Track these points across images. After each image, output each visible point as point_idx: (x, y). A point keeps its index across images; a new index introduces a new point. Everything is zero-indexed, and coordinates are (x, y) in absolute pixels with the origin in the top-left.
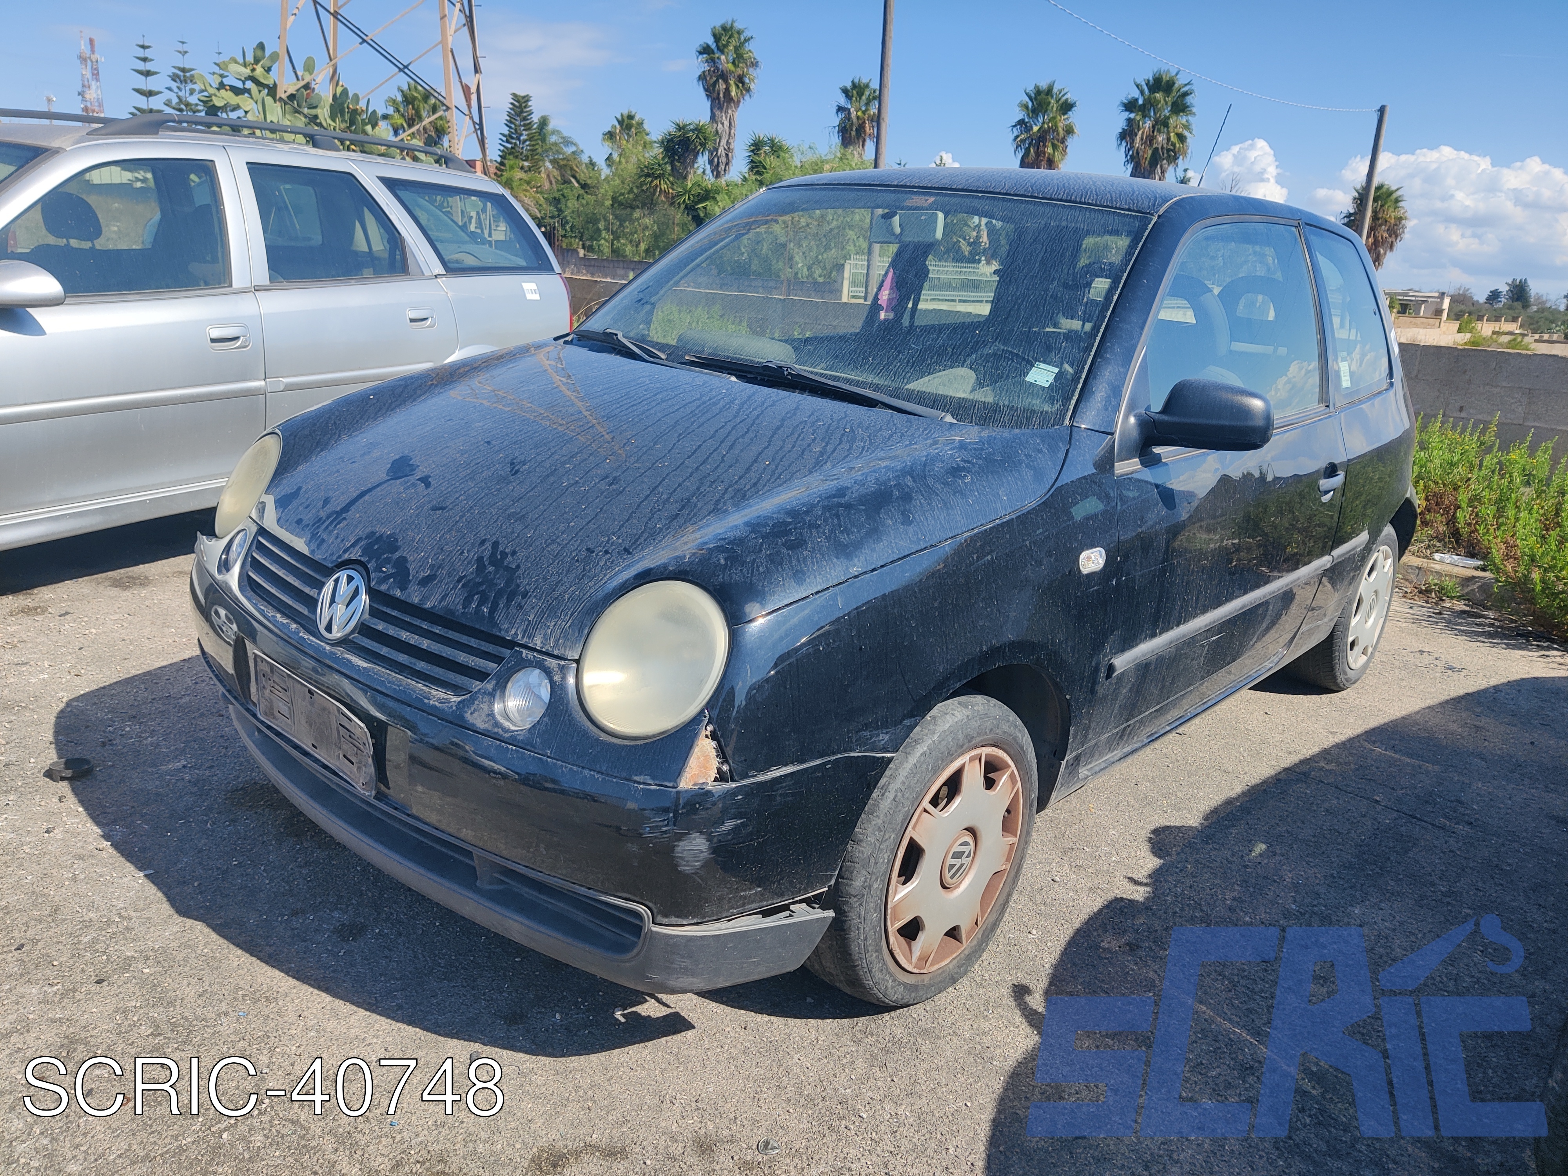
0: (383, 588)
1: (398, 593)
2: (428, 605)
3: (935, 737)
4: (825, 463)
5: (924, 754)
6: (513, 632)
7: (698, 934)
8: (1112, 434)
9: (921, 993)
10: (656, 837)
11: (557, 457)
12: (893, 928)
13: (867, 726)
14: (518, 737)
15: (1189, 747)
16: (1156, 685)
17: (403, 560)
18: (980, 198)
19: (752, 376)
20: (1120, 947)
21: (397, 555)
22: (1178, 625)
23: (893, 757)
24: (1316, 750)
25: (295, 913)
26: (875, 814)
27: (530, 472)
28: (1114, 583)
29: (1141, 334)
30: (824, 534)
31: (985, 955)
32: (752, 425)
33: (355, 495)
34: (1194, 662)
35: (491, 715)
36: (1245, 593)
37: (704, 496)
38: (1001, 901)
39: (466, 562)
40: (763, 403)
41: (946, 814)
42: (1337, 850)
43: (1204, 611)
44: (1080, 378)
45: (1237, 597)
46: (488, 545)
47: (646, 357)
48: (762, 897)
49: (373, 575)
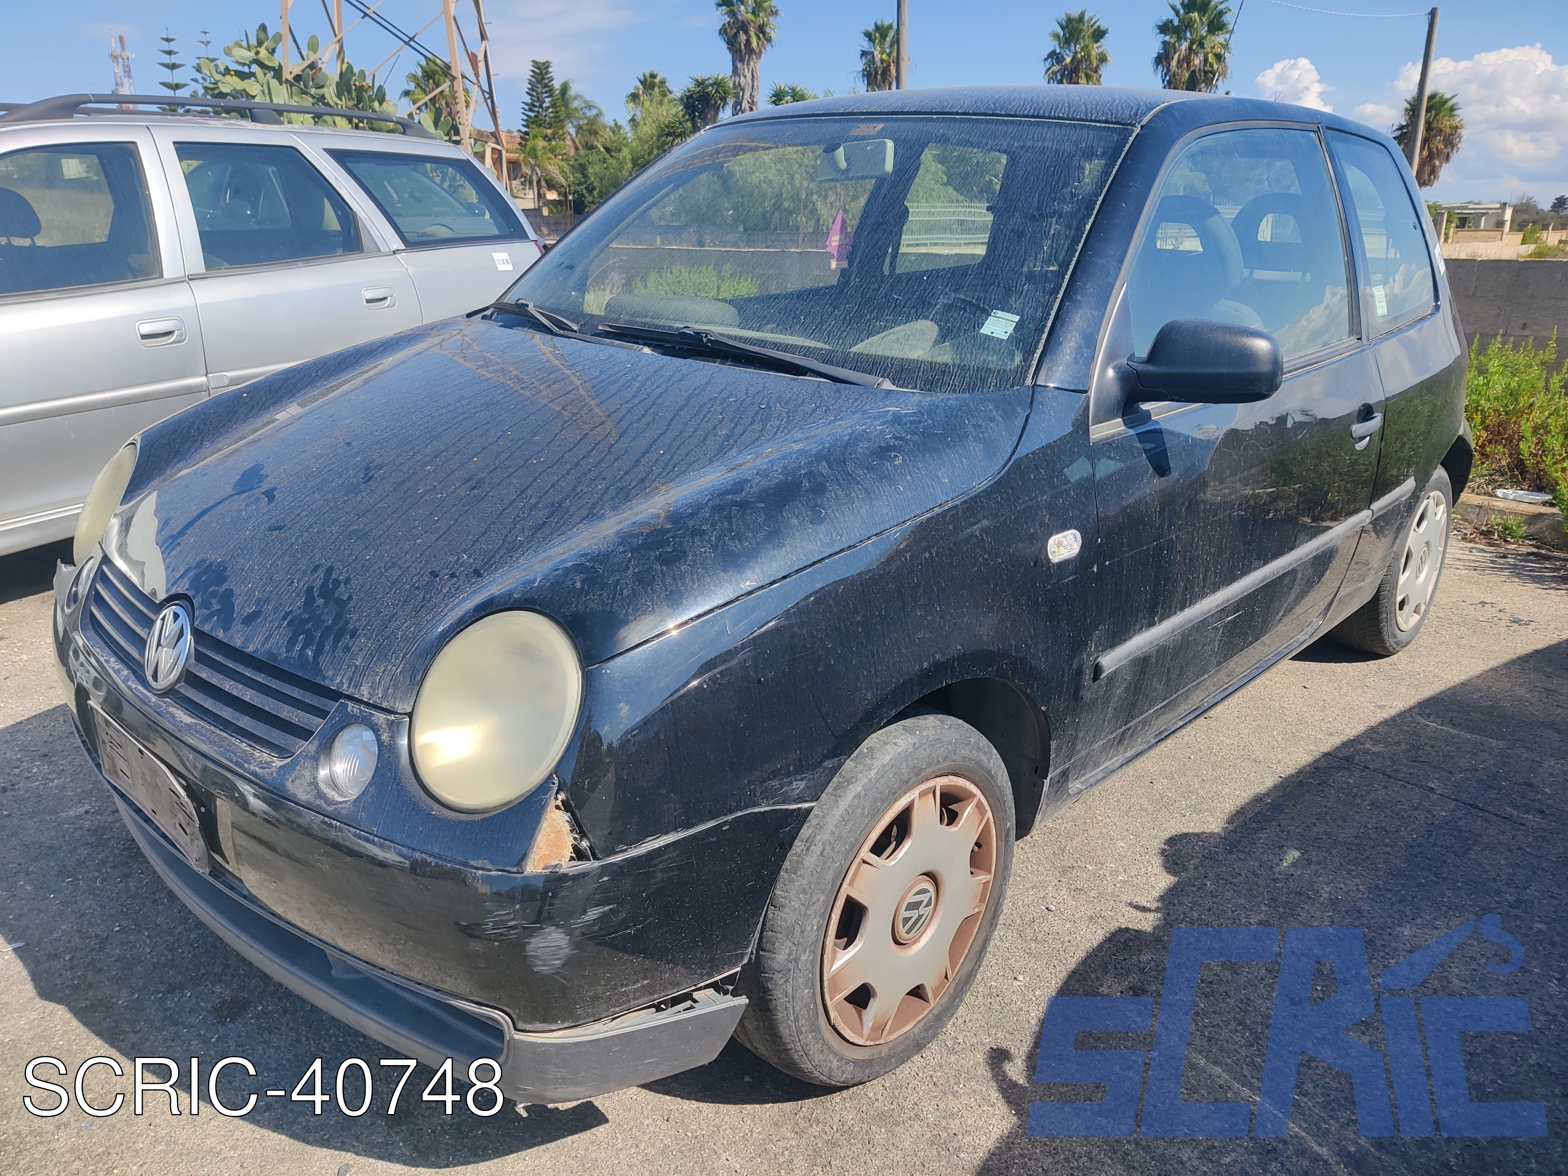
0: (206, 628)
1: (220, 635)
2: (250, 649)
3: (872, 774)
4: (730, 449)
5: (857, 796)
6: (338, 681)
7: (571, 1040)
8: (1086, 392)
9: (877, 1068)
10: (501, 934)
11: (418, 457)
12: (836, 1000)
13: (774, 774)
14: (342, 811)
15: (1215, 733)
16: (1160, 680)
17: (229, 593)
18: (934, 120)
19: (670, 345)
20: (1122, 992)
21: (224, 587)
22: (1182, 609)
23: (812, 808)
24: (1361, 728)
25: (172, 990)
26: (799, 873)
27: (384, 478)
28: (1095, 569)
29: (1120, 269)
30: (710, 541)
31: (961, 1011)
32: (652, 406)
33: (195, 514)
34: (1206, 647)
35: (314, 783)
36: (1266, 563)
37: (580, 498)
38: (977, 948)
39: (294, 595)
40: (670, 377)
41: (892, 862)
42: (1385, 853)
43: (1215, 588)
44: (1044, 326)
45: (1255, 569)
46: (321, 572)
47: (556, 329)
48: (649, 990)
49: (197, 613)
